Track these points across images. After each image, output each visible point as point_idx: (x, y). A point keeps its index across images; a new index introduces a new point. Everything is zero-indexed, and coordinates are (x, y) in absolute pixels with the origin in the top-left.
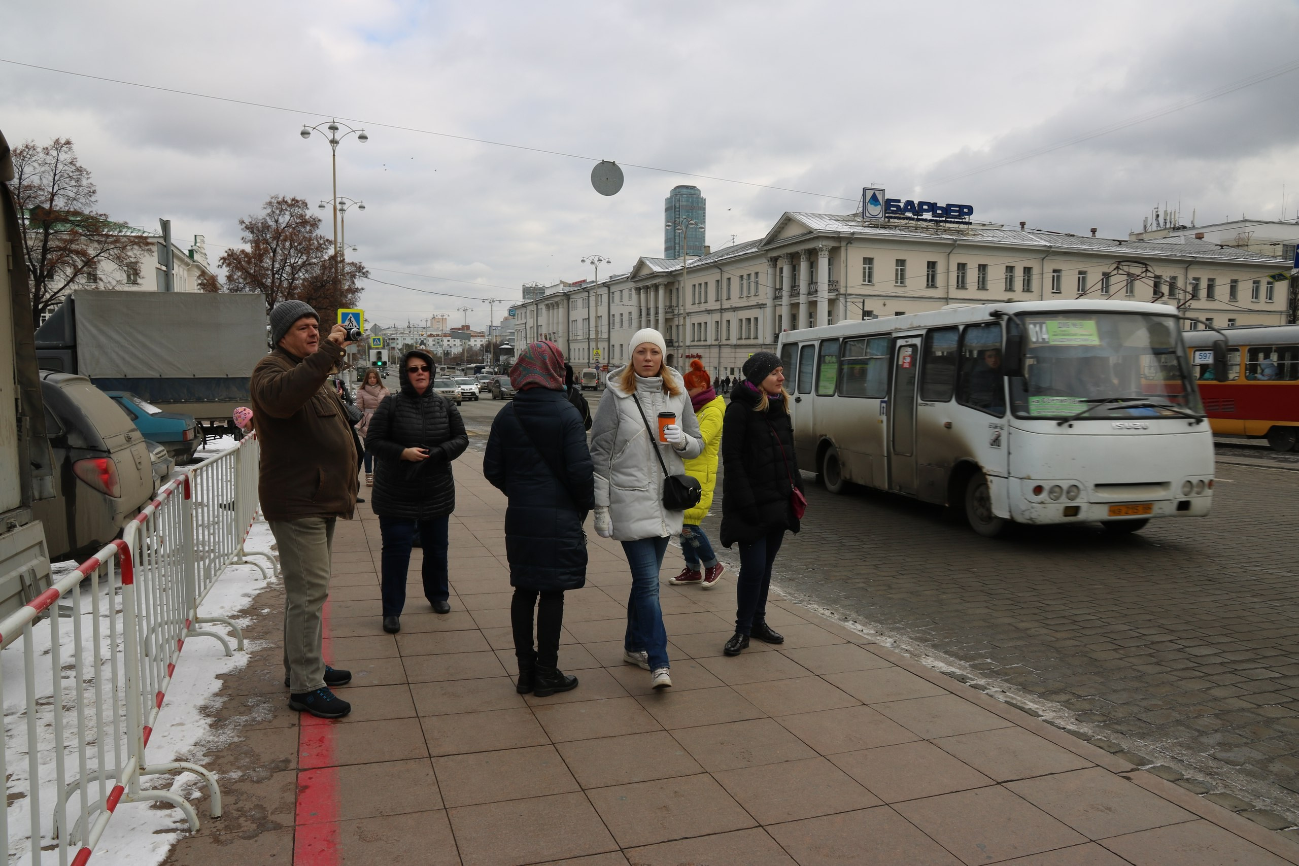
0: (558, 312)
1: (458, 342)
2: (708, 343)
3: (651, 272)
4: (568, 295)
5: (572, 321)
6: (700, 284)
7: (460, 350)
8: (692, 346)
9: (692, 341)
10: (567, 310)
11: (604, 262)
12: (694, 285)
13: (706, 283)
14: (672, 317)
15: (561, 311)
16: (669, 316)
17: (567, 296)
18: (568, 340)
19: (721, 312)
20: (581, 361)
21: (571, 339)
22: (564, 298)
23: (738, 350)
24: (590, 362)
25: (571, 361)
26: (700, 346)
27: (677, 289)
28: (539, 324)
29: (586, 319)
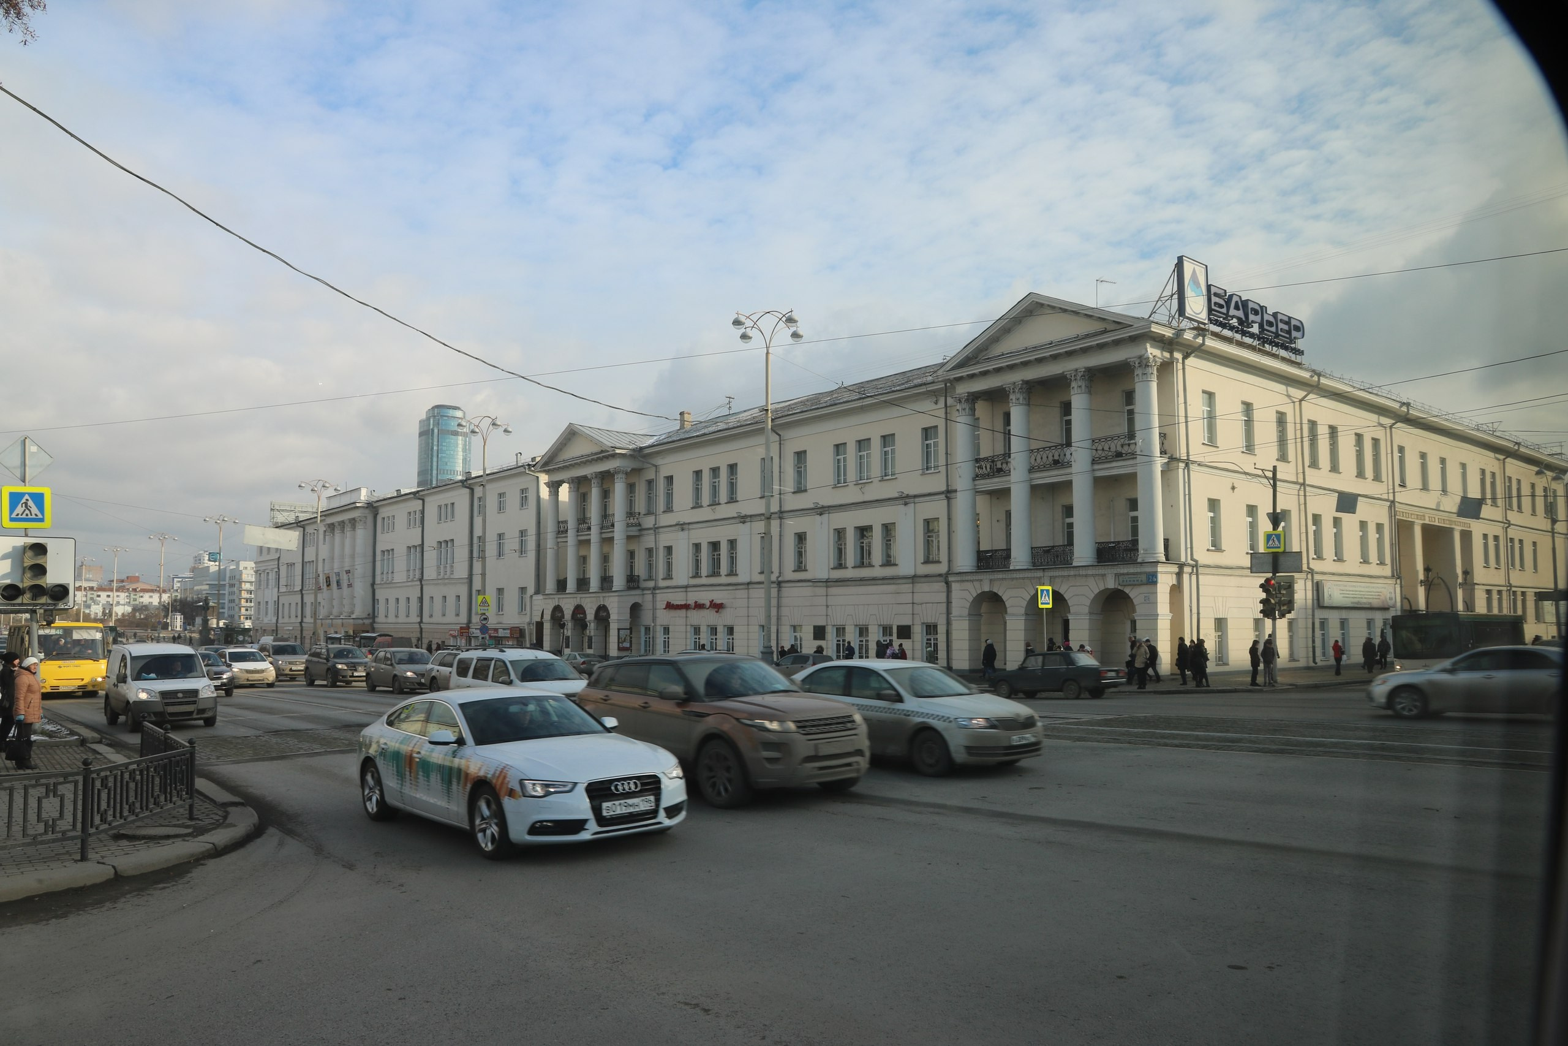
0: (354, 539)
1: (123, 597)
2: (743, 577)
3: (598, 450)
4: (375, 507)
5: (383, 552)
6: (715, 471)
7: (129, 609)
8: (695, 586)
9: (693, 577)
10: (371, 533)
11: (501, 429)
12: (698, 474)
13: (733, 468)
14: (637, 534)
15: (362, 533)
16: (634, 531)
17: (373, 508)
18: (373, 584)
19: (781, 518)
20: (402, 618)
21: (378, 580)
22: (367, 511)
23: (833, 590)
24: (424, 620)
25: (377, 620)
26: (720, 585)
27: (650, 482)
28: (306, 560)
29: (415, 547)
